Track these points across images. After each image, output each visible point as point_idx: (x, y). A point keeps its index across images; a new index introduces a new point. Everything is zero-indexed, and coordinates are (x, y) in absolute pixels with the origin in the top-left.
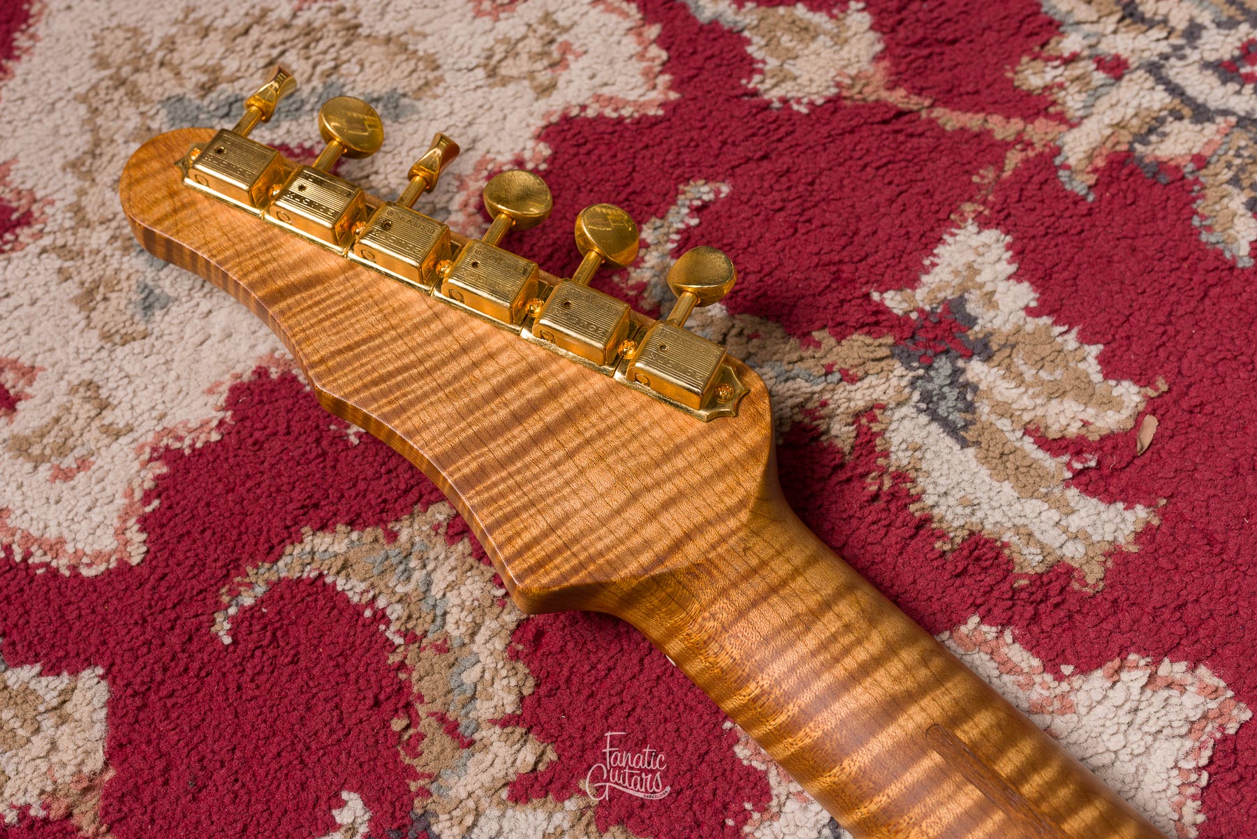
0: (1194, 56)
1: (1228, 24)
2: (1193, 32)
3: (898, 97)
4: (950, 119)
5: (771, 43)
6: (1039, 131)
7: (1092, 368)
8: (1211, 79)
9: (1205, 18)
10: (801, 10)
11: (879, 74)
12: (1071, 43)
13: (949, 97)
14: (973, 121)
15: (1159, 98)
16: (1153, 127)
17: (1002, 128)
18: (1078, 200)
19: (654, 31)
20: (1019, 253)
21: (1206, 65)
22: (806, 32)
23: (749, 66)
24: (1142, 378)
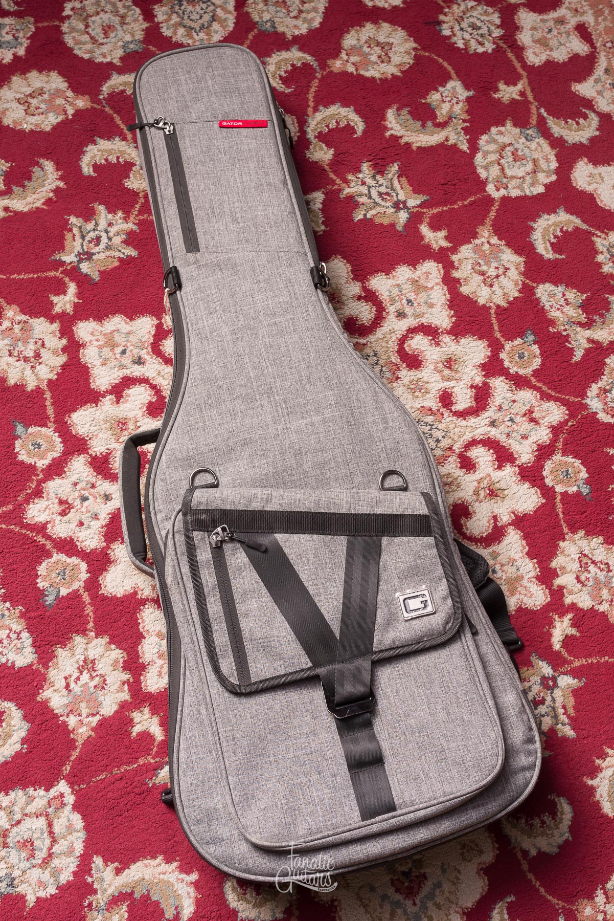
0: (377, 188)
1: (387, 188)
2: (381, 185)
3: (327, 168)
4: (332, 175)
5: (315, 147)
6: (343, 185)
7: (321, 221)
8: (377, 194)
9: (385, 184)
10: (324, 145)
11: (327, 162)
12: (360, 176)
13: (335, 172)
14: (334, 178)
15: (366, 192)
16: (361, 195)
17: (338, 181)
18: (340, 198)
19: (298, 134)
20: (324, 200)
21: (378, 192)
22: (321, 149)
23: (308, 148)
24: (326, 226)
